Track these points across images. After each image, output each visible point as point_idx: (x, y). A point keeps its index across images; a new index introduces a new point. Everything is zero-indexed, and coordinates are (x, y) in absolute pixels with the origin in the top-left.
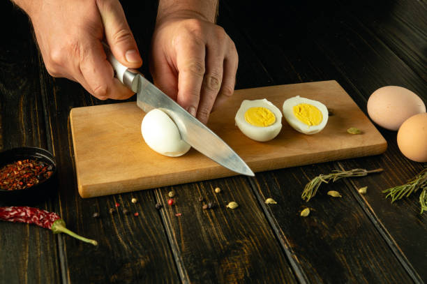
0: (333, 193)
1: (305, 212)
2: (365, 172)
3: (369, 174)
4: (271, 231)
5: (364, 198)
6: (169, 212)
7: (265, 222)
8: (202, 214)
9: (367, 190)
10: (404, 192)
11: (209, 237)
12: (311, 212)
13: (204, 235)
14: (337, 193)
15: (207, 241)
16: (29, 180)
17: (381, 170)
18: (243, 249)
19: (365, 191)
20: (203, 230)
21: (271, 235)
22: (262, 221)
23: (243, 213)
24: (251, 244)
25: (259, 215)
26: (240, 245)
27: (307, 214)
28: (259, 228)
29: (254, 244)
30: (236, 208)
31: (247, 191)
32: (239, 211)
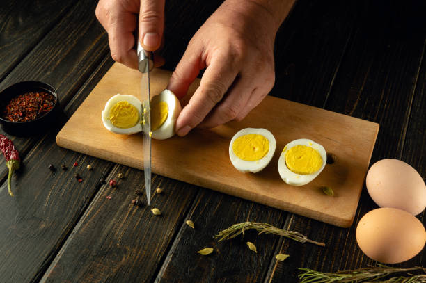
0: (251, 245)
1: (207, 251)
2: (305, 239)
3: (307, 242)
4: (163, 253)
5: (276, 265)
6: (105, 190)
7: (166, 244)
8: (127, 206)
9: (286, 260)
10: (317, 280)
11: (110, 231)
12: (214, 252)
13: (108, 227)
14: (255, 248)
15: (105, 233)
16: (30, 114)
17: (323, 244)
18: (124, 256)
19: (283, 259)
20: (112, 223)
21: (159, 257)
22: (165, 239)
23: (158, 223)
24: (134, 256)
25: (169, 232)
26: (126, 252)
27: (207, 254)
28: (156, 245)
29: (137, 257)
30: (158, 216)
31: (184, 204)
32: (158, 219)
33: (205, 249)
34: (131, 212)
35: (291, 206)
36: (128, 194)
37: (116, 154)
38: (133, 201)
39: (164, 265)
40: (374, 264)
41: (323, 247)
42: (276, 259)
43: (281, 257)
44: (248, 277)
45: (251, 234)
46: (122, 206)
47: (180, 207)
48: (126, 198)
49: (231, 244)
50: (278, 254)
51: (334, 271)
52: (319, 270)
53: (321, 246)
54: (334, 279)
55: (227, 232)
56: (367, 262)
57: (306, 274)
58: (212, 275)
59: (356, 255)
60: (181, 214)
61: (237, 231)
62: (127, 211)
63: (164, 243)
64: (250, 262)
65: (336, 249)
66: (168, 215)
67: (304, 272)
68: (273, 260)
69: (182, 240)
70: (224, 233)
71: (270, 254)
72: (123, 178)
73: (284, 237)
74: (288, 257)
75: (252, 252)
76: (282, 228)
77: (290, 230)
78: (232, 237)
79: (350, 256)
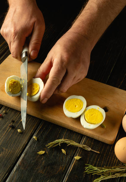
0: (63, 151)
1: (42, 152)
2: (90, 149)
3: (91, 151)
4: (21, 152)
5: (74, 162)
7: (23, 147)
8: (6, 127)
9: (80, 159)
10: (94, 171)
12: (45, 153)
14: (65, 152)
17: (98, 152)
18: (2, 152)
19: (78, 159)
21: (18, 154)
22: (22, 145)
23: (20, 137)
24: (7, 152)
25: (25, 141)
26: (3, 150)
27: (42, 154)
28: (18, 148)
29: (8, 153)
30: (20, 133)
31: (34, 128)
32: (20, 135)
33: (41, 152)
34: (8, 130)
35: (85, 132)
36: (7, 121)
37: (3, 101)
38: (9, 125)
39: (20, 158)
40: (122, 165)
41: (98, 154)
42: (75, 159)
43: (77, 158)
44: (60, 167)
45: (64, 145)
46: (4, 127)
47: (31, 129)
48: (6, 123)
49: (54, 150)
50: (76, 156)
51: (103, 166)
52: (95, 166)
53: (97, 153)
54: (102, 171)
55: (52, 144)
56: (119, 163)
57: (89, 167)
58: (43, 164)
59: (114, 159)
60: (32, 133)
61: (57, 143)
62: (6, 130)
63: (21, 147)
64: (62, 159)
65: (105, 155)
66: (25, 133)
67: (88, 166)
68: (73, 159)
69: (30, 146)
70: (51, 144)
71: (72, 156)
72: (6, 113)
73: (80, 147)
74: (81, 158)
75: (64, 154)
76: (79, 143)
77: (83, 144)
78: (55, 146)
79: (111, 159)
